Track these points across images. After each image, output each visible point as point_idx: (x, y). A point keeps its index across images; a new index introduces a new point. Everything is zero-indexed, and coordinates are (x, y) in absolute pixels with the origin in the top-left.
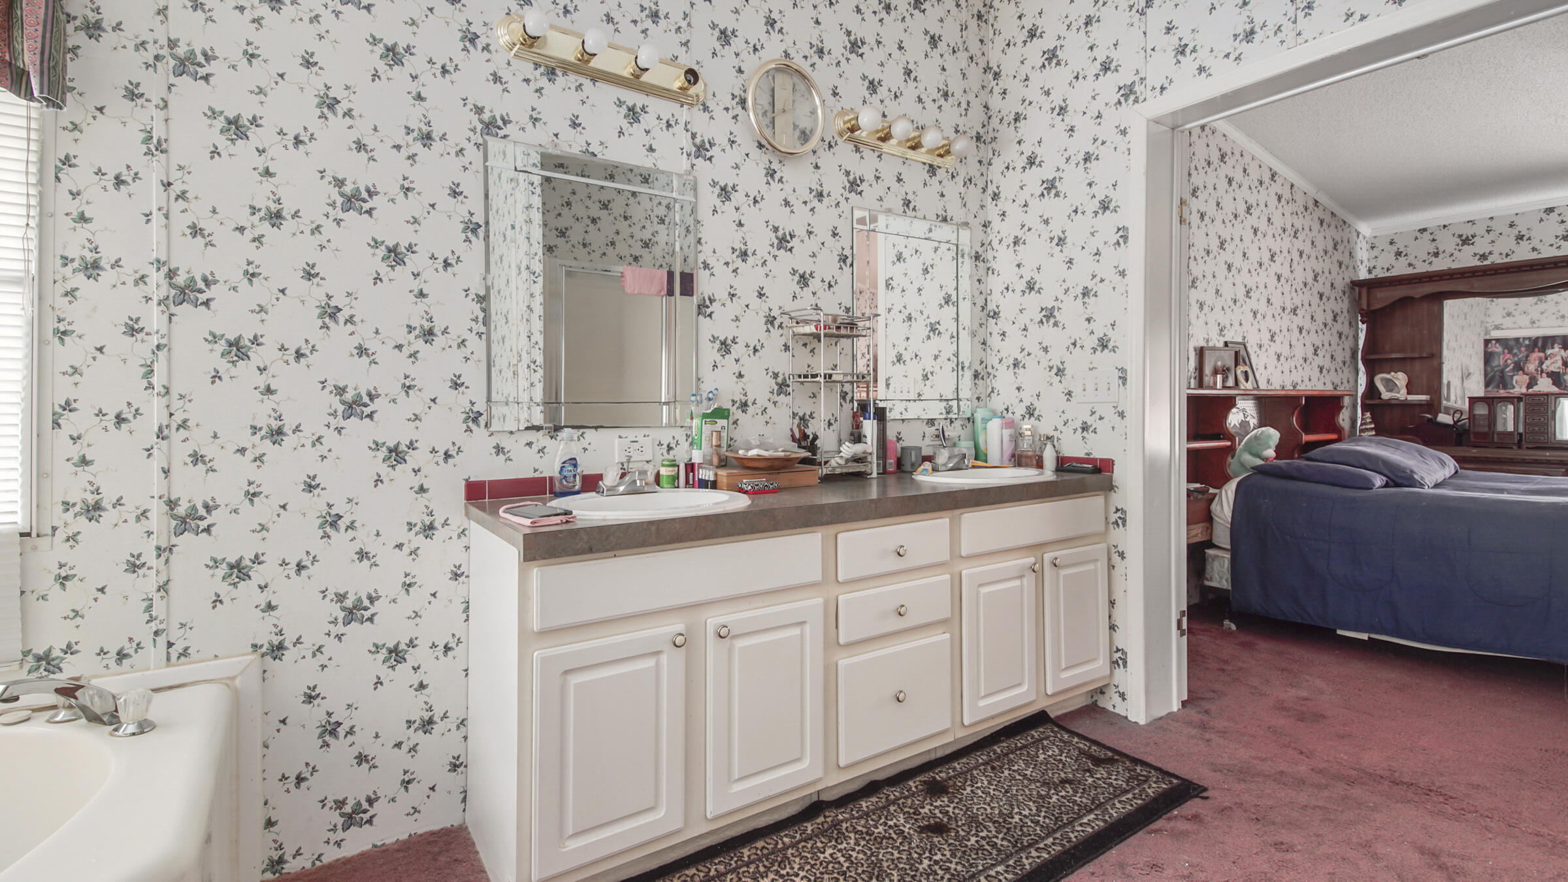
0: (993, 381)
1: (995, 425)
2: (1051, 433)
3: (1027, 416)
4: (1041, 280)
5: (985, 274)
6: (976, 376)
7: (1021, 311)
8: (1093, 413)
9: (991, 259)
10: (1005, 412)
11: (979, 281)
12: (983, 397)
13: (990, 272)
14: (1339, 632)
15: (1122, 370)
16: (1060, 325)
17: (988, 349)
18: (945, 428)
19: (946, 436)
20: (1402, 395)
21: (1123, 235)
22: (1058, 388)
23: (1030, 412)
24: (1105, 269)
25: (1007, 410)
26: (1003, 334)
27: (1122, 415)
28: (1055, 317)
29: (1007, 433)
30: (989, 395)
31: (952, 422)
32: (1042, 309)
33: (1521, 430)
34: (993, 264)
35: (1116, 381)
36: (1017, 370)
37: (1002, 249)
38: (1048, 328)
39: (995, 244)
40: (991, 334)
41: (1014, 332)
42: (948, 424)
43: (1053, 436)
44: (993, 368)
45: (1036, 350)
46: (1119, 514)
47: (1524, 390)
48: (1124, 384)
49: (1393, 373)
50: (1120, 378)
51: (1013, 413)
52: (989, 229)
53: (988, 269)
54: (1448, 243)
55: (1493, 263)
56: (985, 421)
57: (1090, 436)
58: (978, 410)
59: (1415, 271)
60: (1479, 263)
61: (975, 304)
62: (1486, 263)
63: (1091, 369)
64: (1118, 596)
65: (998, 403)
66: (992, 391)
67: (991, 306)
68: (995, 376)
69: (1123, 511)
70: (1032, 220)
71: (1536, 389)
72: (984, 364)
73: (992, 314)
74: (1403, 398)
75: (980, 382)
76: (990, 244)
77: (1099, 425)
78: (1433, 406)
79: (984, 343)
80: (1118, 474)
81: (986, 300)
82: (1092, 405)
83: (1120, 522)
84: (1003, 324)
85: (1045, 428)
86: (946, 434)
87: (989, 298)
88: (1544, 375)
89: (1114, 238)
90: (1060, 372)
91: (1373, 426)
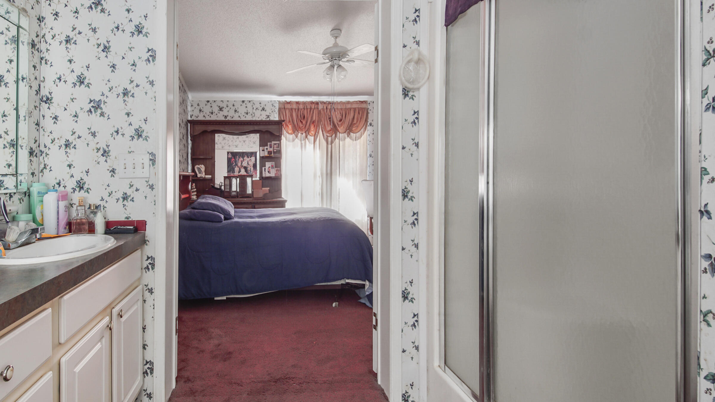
0: (46, 159)
1: (51, 198)
2: (98, 202)
3: (78, 189)
4: (89, 76)
5: (38, 62)
6: (31, 153)
7: (72, 100)
8: (131, 186)
9: (44, 50)
10: (57, 186)
11: (35, 67)
12: (36, 173)
13: (43, 62)
14: (216, 299)
15: (152, 154)
16: (106, 116)
17: (41, 130)
18: (6, 203)
19: (8, 211)
20: (203, 175)
21: (152, 56)
22: (104, 167)
23: (80, 186)
24: (139, 77)
25: (59, 184)
26: (56, 118)
27: (152, 187)
28: (101, 109)
29: (62, 204)
30: (42, 171)
31: (11, 196)
32: (91, 101)
33: (238, 190)
34: (46, 55)
35: (147, 162)
36: (68, 150)
37: (55, 44)
38: (95, 117)
39: (48, 37)
40: (43, 116)
41: (65, 118)
42: (8, 198)
43: (100, 205)
44: (45, 147)
45: (85, 134)
46: (149, 261)
47: (238, 174)
48: (153, 165)
49: (200, 165)
50: (151, 160)
51: (65, 187)
52: (43, 24)
53: (42, 59)
54: (216, 109)
55: (228, 120)
56: (41, 194)
57: (129, 203)
58: (34, 185)
59: (206, 119)
60: (224, 119)
61: (31, 87)
62: (226, 119)
63: (130, 152)
64: (148, 322)
65: (50, 178)
66: (45, 168)
67: (44, 92)
68: (47, 154)
69: (153, 258)
70: (82, 25)
71: (241, 173)
72: (38, 143)
73: (45, 99)
74: (204, 177)
75: (34, 159)
76: (43, 37)
77: (135, 195)
78: (212, 180)
79: (38, 124)
80: (149, 232)
81: (39, 85)
82: (131, 180)
83: (150, 266)
84: (55, 109)
85: (93, 199)
86: (8, 209)
87: (42, 84)
88: (243, 168)
89: (146, 56)
90: (105, 153)
91: (195, 190)
